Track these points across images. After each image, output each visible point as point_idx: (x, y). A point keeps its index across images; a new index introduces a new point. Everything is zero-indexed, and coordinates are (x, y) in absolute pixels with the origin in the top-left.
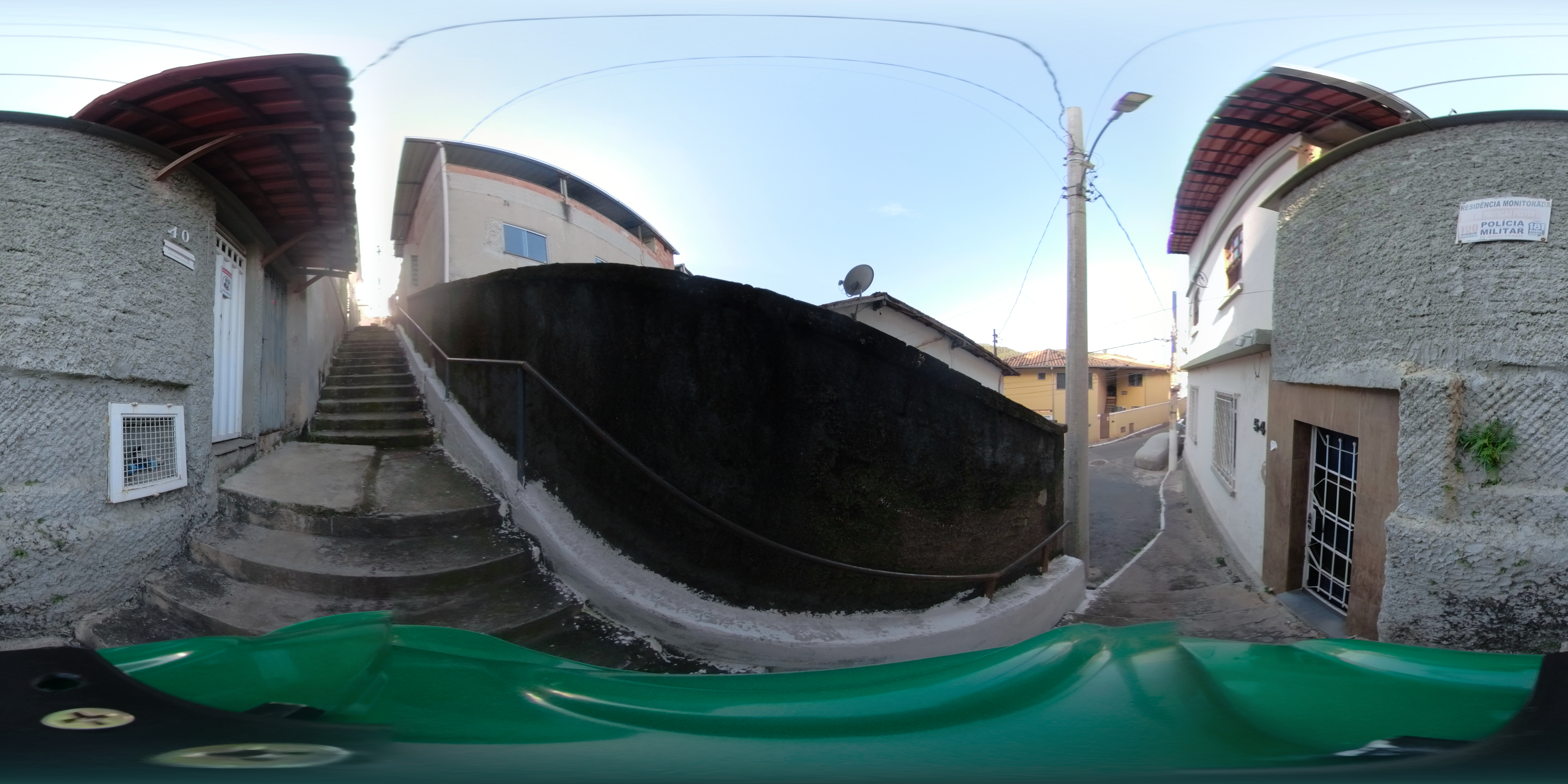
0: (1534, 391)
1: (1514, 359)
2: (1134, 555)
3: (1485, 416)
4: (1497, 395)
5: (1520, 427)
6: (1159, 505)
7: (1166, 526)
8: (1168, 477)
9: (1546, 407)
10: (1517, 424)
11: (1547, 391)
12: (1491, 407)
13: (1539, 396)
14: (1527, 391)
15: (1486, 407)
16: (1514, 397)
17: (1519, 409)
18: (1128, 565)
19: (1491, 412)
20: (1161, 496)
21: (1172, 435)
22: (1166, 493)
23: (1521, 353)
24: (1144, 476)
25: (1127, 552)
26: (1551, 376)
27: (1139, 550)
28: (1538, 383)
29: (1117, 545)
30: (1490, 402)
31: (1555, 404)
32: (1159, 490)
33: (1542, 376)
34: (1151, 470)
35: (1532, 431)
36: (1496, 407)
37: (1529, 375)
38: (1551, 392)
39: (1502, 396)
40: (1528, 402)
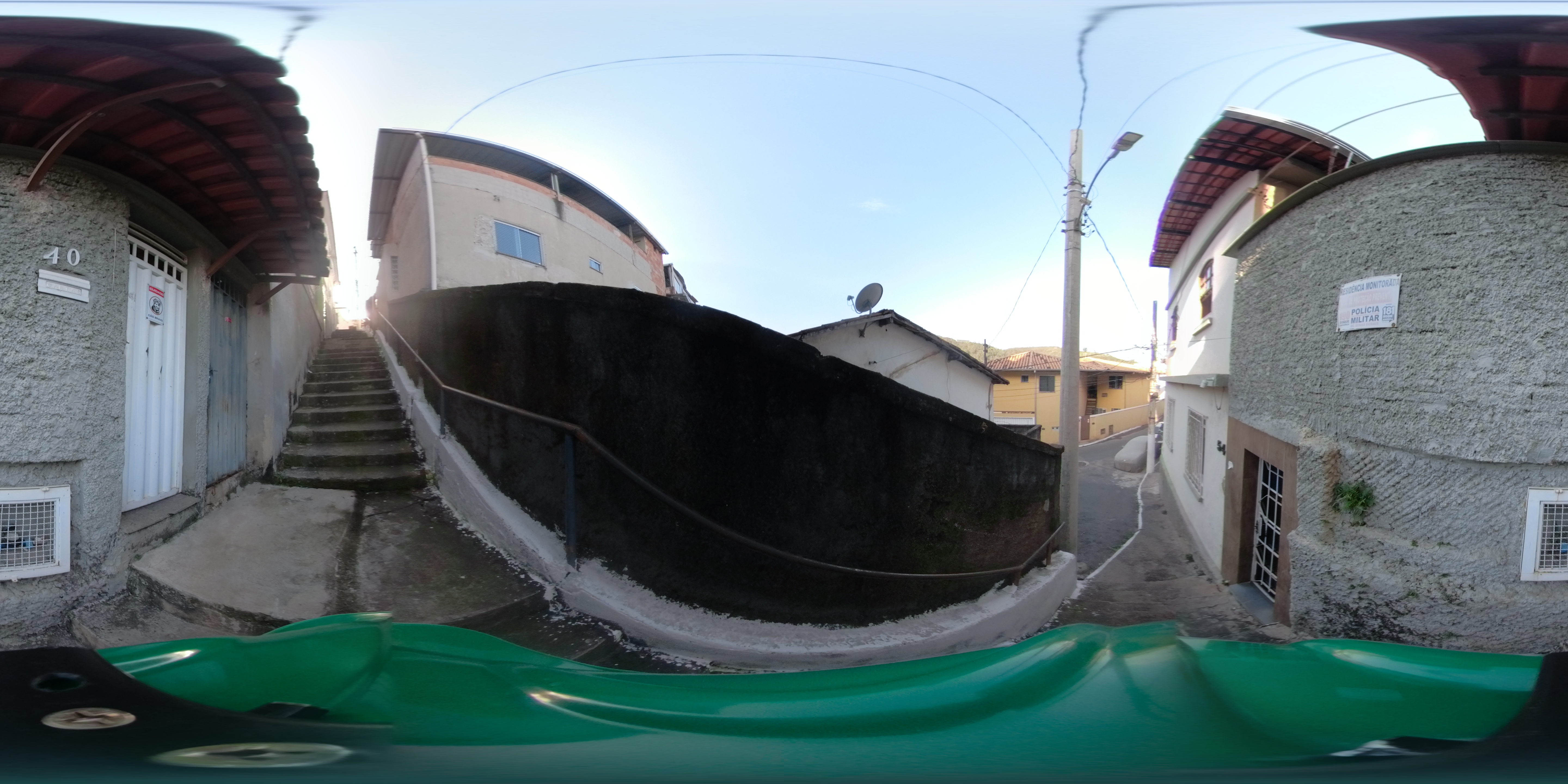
0: (1388, 465)
2: (1115, 552)
4: (1362, 463)
5: (1378, 490)
6: (1137, 506)
7: (1144, 525)
8: (1146, 479)
10: (1376, 487)
11: (1398, 467)
12: (1358, 471)
13: (1392, 470)
14: (1383, 464)
15: (1355, 471)
17: (1377, 476)
18: (1110, 560)
19: (1357, 475)
20: (1139, 497)
21: (1151, 438)
22: (1143, 494)
23: (1377, 434)
24: (1123, 478)
25: (1108, 549)
26: (1400, 455)
27: (1120, 547)
28: (1391, 459)
29: (1100, 543)
30: (1357, 468)
32: (1136, 492)
33: (1393, 454)
34: (1129, 472)
35: (1386, 494)
36: (1362, 472)
37: (1384, 452)
39: (1366, 465)
40: (1383, 473)
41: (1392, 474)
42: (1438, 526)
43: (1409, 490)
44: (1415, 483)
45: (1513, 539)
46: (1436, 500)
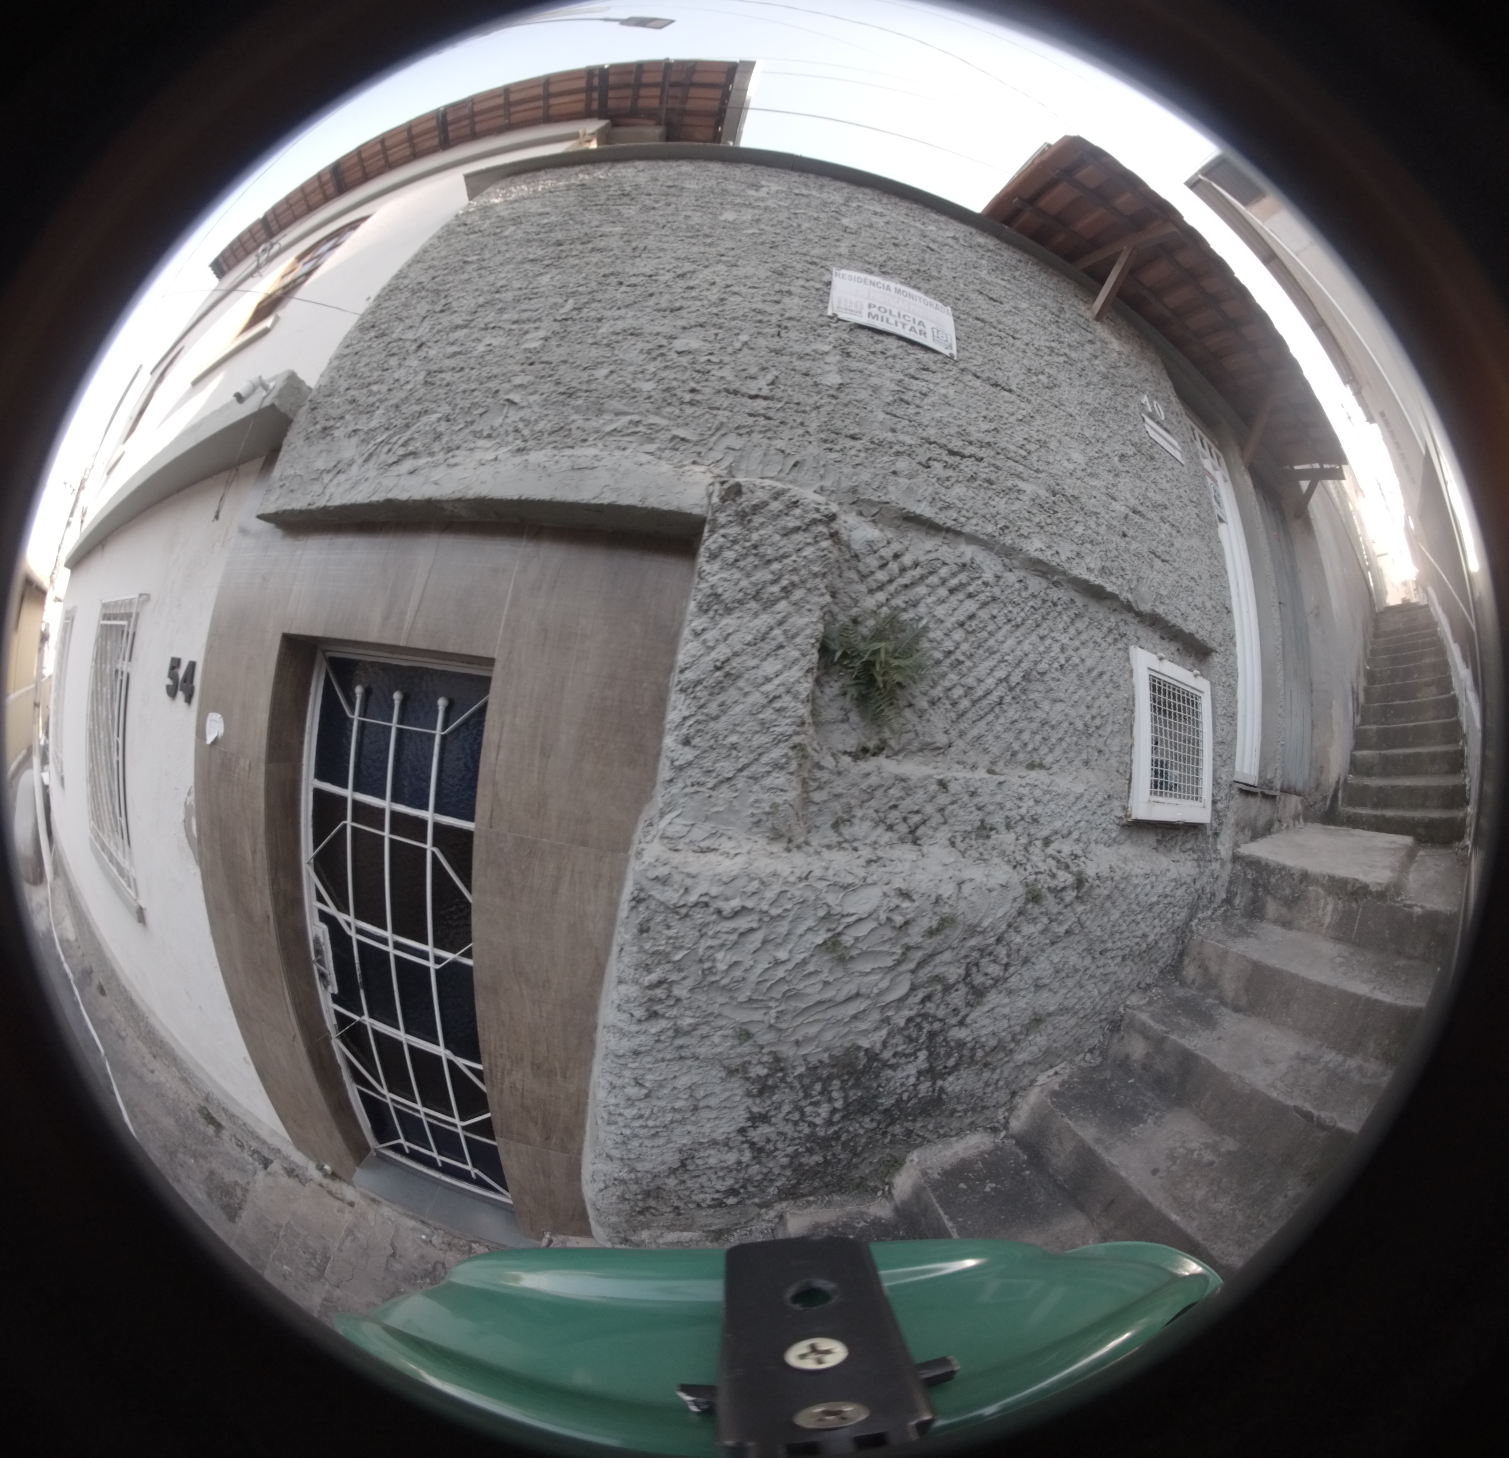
1: (924, 510)
3: (870, 603)
4: (894, 566)
5: (931, 635)
9: (971, 606)
10: (926, 628)
11: (973, 579)
12: (881, 588)
13: (962, 586)
14: (944, 572)
15: (874, 585)
16: (922, 578)
17: (930, 600)
19: (881, 596)
23: (940, 504)
26: (981, 556)
28: (959, 561)
30: (882, 576)
31: (985, 604)
33: (968, 551)
35: (949, 645)
36: (892, 588)
37: (945, 547)
38: (980, 582)
39: (903, 570)
40: (943, 592)
41: (961, 596)
42: (1031, 720)
43: (991, 634)
44: (1001, 619)
45: (1115, 745)
46: (1032, 657)
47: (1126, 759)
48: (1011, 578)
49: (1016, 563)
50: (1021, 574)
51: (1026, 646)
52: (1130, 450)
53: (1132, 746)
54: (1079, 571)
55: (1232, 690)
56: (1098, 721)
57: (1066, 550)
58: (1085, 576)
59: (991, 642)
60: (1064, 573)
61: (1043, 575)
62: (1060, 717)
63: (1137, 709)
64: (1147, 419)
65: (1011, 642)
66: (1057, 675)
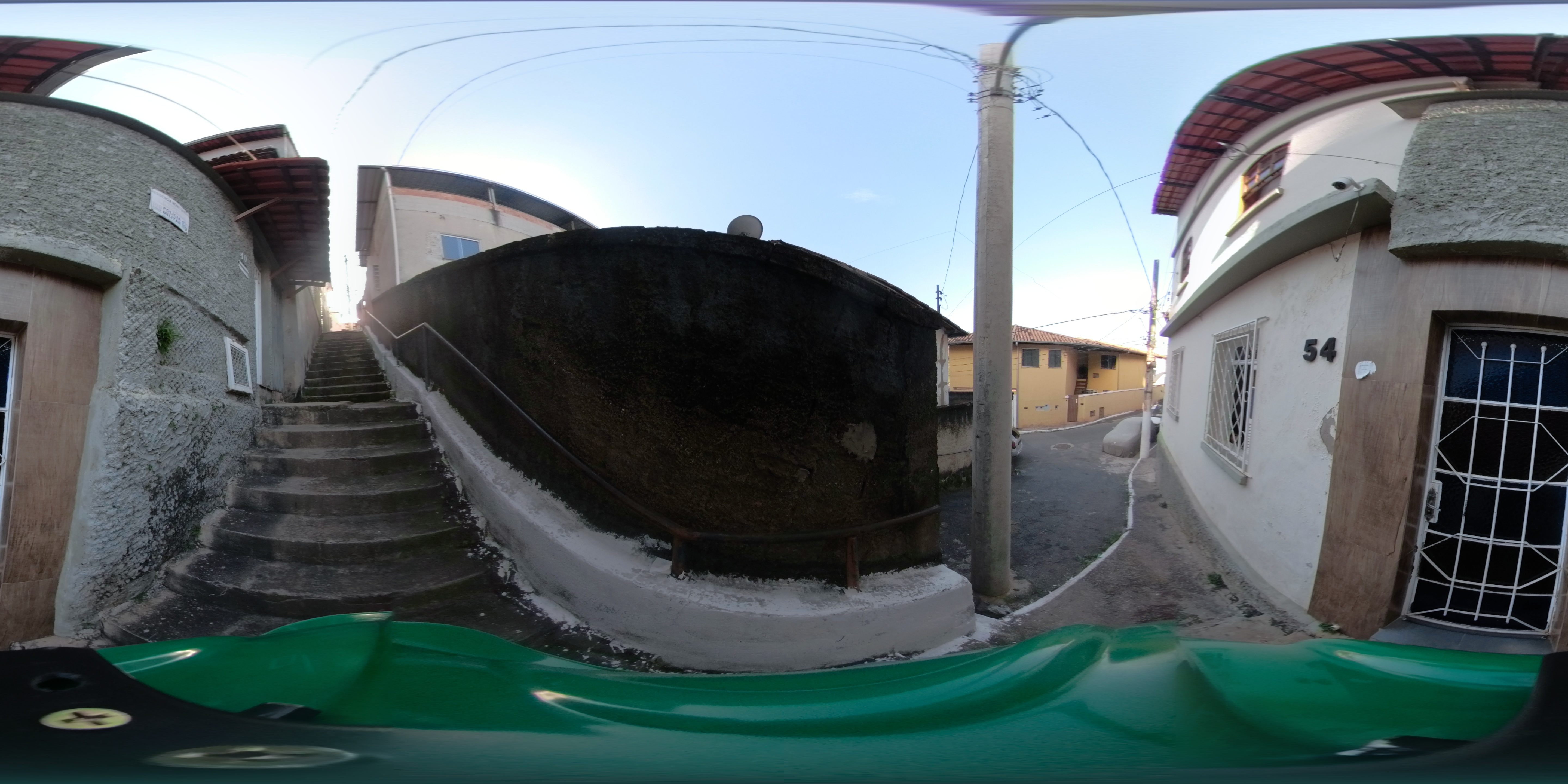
1: (175, 288)
3: (166, 317)
4: (166, 304)
10: (174, 325)
11: (185, 311)
12: (168, 313)
13: (182, 312)
14: (178, 307)
16: (173, 309)
17: (177, 317)
19: (168, 316)
23: (180, 287)
26: (188, 304)
28: (182, 304)
30: (164, 307)
31: (188, 319)
33: (184, 302)
35: (179, 332)
36: (166, 311)
37: (179, 300)
38: (187, 312)
39: (168, 306)
40: (178, 314)
41: (182, 316)
42: (198, 357)
43: (189, 329)
44: (191, 325)
45: (221, 367)
46: (199, 337)
47: (225, 371)
48: (194, 312)
49: (196, 307)
50: (197, 311)
51: (197, 334)
52: (232, 273)
53: (226, 367)
54: (213, 312)
55: (254, 353)
56: (215, 360)
57: (210, 305)
58: (215, 313)
59: (189, 332)
60: (209, 312)
61: (202, 312)
62: (206, 357)
63: (227, 356)
64: (240, 262)
65: (194, 332)
66: (205, 344)
